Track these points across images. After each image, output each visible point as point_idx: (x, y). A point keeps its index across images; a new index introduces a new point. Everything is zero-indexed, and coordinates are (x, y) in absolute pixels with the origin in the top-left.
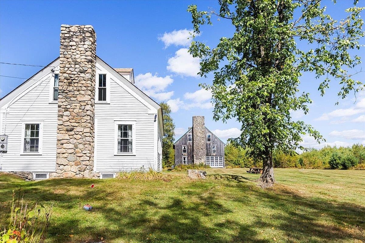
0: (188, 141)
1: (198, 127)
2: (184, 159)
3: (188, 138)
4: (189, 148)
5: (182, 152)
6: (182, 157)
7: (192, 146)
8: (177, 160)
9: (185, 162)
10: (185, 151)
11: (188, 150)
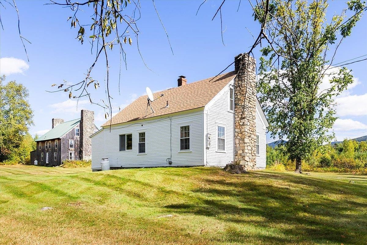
0: (76, 136)
1: (88, 122)
2: (71, 155)
3: (76, 132)
4: (76, 143)
5: (69, 147)
6: (68, 152)
7: (79, 141)
8: (63, 156)
9: (71, 158)
10: (71, 146)
11: (75, 145)
